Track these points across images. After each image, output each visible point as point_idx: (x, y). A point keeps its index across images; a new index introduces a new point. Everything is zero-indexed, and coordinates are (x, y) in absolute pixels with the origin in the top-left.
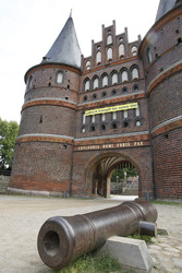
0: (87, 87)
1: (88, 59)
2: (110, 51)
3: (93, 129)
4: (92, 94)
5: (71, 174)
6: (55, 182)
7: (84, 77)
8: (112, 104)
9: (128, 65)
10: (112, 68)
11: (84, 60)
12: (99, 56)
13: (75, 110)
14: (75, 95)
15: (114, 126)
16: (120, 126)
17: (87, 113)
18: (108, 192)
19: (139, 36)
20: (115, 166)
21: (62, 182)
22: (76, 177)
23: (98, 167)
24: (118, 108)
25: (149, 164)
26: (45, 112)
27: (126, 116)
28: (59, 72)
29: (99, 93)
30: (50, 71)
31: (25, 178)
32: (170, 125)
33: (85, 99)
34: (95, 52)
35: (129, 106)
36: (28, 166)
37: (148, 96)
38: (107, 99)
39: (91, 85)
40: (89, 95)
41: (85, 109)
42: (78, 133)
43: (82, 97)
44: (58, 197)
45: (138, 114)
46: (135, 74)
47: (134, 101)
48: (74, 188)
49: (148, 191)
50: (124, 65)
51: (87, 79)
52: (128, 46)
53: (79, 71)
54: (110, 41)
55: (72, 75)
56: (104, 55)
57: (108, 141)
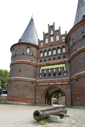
0: (42, 55)
1: (42, 41)
2: (52, 38)
3: (45, 75)
4: (44, 59)
5: (35, 95)
6: (28, 99)
7: (40, 51)
8: (53, 64)
9: (61, 46)
10: (53, 47)
11: (40, 42)
12: (47, 40)
13: (36, 66)
14: (36, 59)
15: (55, 74)
16: (57, 75)
17: (42, 68)
18: (52, 103)
19: (66, 32)
20: (55, 92)
21: (31, 99)
22: (37, 97)
23: (47, 92)
24: (56, 66)
25: (70, 92)
26: (22, 67)
27: (60, 70)
28: (28, 47)
29: (47, 59)
30: (23, 47)
31: (14, 97)
32: (79, 75)
33: (41, 61)
34: (45, 38)
35: (61, 66)
36: (15, 92)
37: (70, 61)
38: (51, 62)
39: (44, 55)
40: (43, 59)
41: (41, 66)
42: (38, 78)
43: (39, 60)
44: (30, 105)
45: (65, 70)
46: (64, 50)
47: (64, 63)
48: (37, 101)
49: (69, 103)
50: (59, 46)
51: (41, 52)
52: (61, 36)
53: (37, 47)
54: (52, 33)
55: (34, 49)
56: (49, 40)
57: (52, 81)
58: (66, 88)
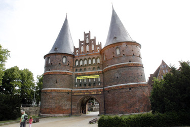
0: (77, 64)
1: (77, 49)
2: (87, 47)
3: (80, 85)
4: (80, 68)
5: (71, 106)
6: (65, 110)
7: (75, 59)
8: (89, 75)
9: (96, 56)
10: (89, 57)
11: (75, 49)
12: (82, 48)
13: (72, 75)
14: (71, 68)
15: (90, 85)
16: (92, 85)
17: (78, 78)
18: (87, 110)
21: (68, 109)
22: (73, 107)
23: (83, 101)
24: (91, 77)
27: (94, 80)
28: (64, 57)
29: (83, 68)
32: (110, 88)
33: (76, 70)
35: (96, 76)
37: (103, 73)
38: (87, 72)
39: (79, 63)
40: (78, 69)
41: (77, 75)
42: (74, 87)
43: (75, 69)
44: (66, 116)
45: (99, 80)
46: (99, 61)
47: (98, 74)
48: (73, 111)
50: (94, 56)
51: (77, 60)
52: (96, 46)
53: (73, 56)
54: (87, 42)
55: (69, 58)
56: (85, 48)
57: (87, 91)
58: (100, 97)
